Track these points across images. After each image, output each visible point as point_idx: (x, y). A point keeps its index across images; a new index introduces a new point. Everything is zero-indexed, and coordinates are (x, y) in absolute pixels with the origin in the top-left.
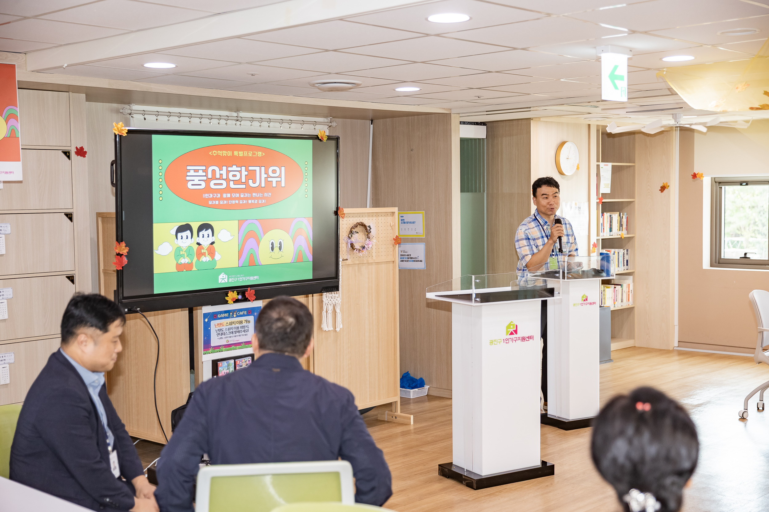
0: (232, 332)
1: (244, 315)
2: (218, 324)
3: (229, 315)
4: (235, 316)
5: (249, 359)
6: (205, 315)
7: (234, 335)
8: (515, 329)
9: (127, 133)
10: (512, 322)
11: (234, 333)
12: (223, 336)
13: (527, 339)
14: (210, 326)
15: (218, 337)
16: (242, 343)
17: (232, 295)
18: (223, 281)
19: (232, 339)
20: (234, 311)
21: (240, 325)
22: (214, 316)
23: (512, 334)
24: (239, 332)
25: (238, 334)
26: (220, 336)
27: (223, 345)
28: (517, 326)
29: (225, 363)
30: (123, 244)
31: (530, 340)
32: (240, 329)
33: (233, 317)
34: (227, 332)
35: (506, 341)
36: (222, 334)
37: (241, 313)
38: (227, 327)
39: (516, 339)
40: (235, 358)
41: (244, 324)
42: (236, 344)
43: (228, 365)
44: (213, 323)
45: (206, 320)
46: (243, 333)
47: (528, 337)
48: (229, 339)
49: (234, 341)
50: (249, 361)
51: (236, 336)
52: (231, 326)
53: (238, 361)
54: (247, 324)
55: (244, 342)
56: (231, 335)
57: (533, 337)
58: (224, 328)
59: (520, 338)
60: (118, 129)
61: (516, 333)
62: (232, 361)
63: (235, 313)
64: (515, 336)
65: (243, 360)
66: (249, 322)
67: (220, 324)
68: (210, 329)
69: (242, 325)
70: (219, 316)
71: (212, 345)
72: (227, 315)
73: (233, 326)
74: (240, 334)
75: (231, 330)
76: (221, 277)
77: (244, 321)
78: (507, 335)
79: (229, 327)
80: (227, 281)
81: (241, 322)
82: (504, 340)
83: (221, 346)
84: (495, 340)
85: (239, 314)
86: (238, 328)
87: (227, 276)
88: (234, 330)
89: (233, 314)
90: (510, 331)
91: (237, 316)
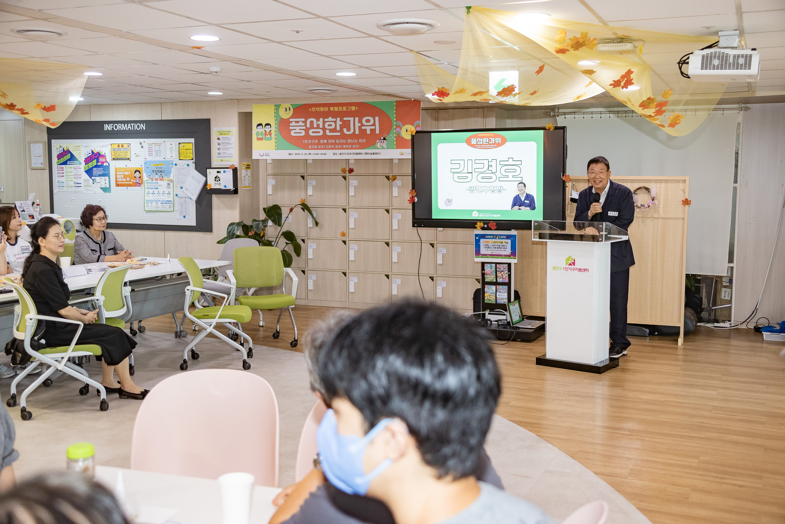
0: (496, 248)
1: (504, 239)
2: (486, 242)
3: (493, 237)
4: (497, 238)
5: (506, 266)
6: (476, 235)
7: (497, 249)
8: (573, 262)
9: (415, 133)
10: (570, 256)
11: (497, 248)
12: (489, 249)
13: (583, 271)
14: (480, 242)
15: (486, 249)
16: (502, 255)
17: (479, 225)
18: (475, 216)
19: (495, 251)
20: (497, 235)
21: (501, 244)
22: (483, 236)
23: (570, 264)
24: (500, 248)
25: (499, 249)
26: (487, 249)
27: (489, 255)
28: (574, 260)
29: (489, 265)
30: (414, 191)
31: (585, 271)
32: (501, 247)
33: (496, 239)
34: (492, 247)
35: (566, 269)
36: (488, 248)
37: (502, 237)
38: (492, 244)
39: (574, 269)
40: (496, 263)
41: (504, 244)
42: (498, 255)
43: (491, 267)
44: (482, 240)
45: (477, 238)
46: (503, 249)
47: (584, 269)
48: (493, 251)
49: (496, 253)
50: (505, 266)
51: (498, 250)
52: (494, 244)
53: (498, 266)
54: (506, 244)
55: (504, 255)
56: (495, 249)
57: (588, 270)
58: (490, 244)
59: (577, 269)
60: (411, 131)
61: (574, 265)
62: (494, 265)
63: (497, 237)
64: (573, 266)
65: (502, 265)
66: (507, 243)
67: (487, 242)
68: (480, 244)
69: (502, 244)
70: (486, 237)
71: (481, 253)
72: (492, 237)
73: (496, 244)
74: (501, 249)
75: (495, 247)
76: (474, 213)
77: (503, 242)
78: (566, 265)
79: (493, 244)
80: (478, 216)
81: (502, 243)
82: (564, 268)
83: (487, 254)
84: (557, 267)
85: (500, 237)
86: (500, 246)
87: (478, 213)
88: (497, 247)
89: (496, 237)
90: (569, 262)
91: (499, 239)
